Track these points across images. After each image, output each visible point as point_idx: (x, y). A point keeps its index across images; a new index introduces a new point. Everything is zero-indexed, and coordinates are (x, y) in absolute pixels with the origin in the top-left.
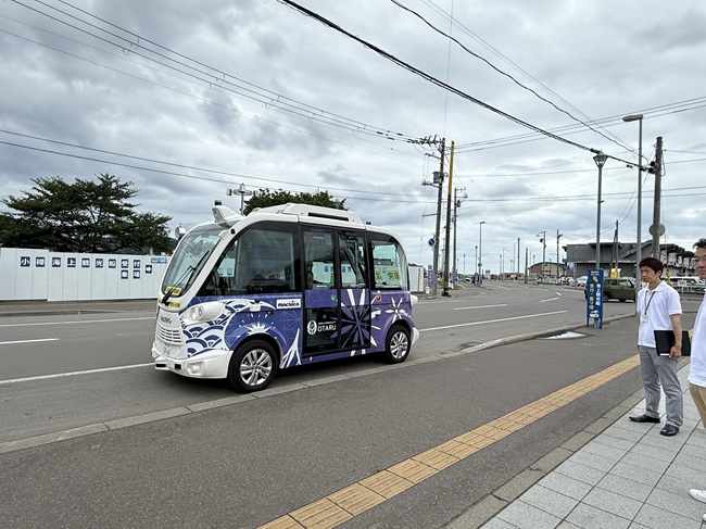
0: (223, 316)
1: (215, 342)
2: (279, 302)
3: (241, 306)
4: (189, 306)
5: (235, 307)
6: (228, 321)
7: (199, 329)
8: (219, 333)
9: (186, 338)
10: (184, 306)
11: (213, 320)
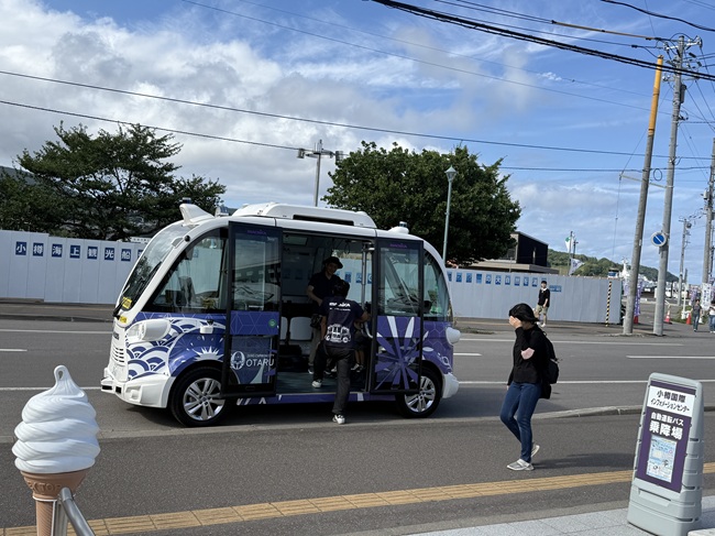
1: (157, 365)
3: (191, 326)
4: (134, 322)
5: (183, 327)
6: (175, 342)
7: (141, 349)
8: (164, 356)
9: (127, 358)
10: (129, 321)
11: (157, 340)
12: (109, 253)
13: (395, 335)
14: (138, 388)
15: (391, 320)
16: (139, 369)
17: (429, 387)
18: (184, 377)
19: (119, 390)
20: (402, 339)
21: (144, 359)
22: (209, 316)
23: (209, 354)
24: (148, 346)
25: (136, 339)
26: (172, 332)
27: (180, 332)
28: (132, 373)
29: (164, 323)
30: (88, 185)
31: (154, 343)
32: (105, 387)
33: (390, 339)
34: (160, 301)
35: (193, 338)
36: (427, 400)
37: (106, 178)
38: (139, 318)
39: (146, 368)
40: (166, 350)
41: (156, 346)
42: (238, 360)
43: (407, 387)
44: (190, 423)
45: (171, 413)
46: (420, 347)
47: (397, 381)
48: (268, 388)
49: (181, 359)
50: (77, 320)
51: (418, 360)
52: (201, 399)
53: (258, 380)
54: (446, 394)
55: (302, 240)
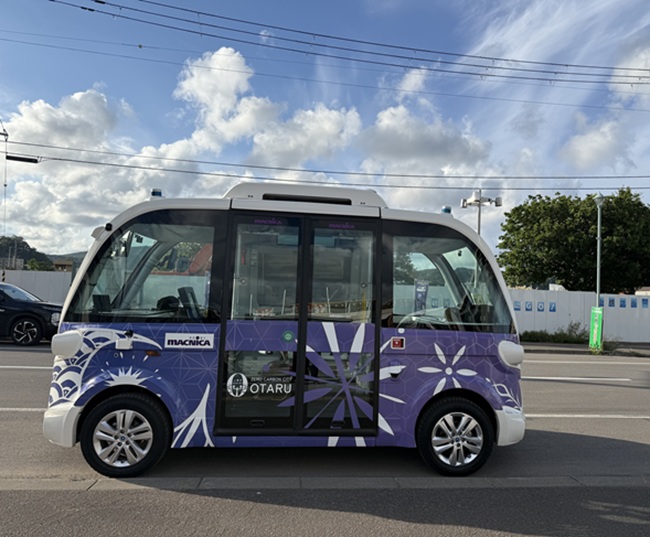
0: (79, 353)
1: (70, 390)
2: (169, 336)
3: (105, 340)
5: (97, 340)
6: (88, 360)
7: (58, 369)
8: (77, 379)
11: (69, 357)
16: (55, 395)
21: (60, 382)
22: (129, 326)
23: (127, 377)
24: (63, 365)
26: (85, 349)
27: (92, 347)
28: (50, 399)
29: (78, 335)
31: (67, 362)
34: (76, 307)
35: (109, 358)
39: (60, 393)
40: (79, 371)
41: (70, 365)
54: (503, 440)
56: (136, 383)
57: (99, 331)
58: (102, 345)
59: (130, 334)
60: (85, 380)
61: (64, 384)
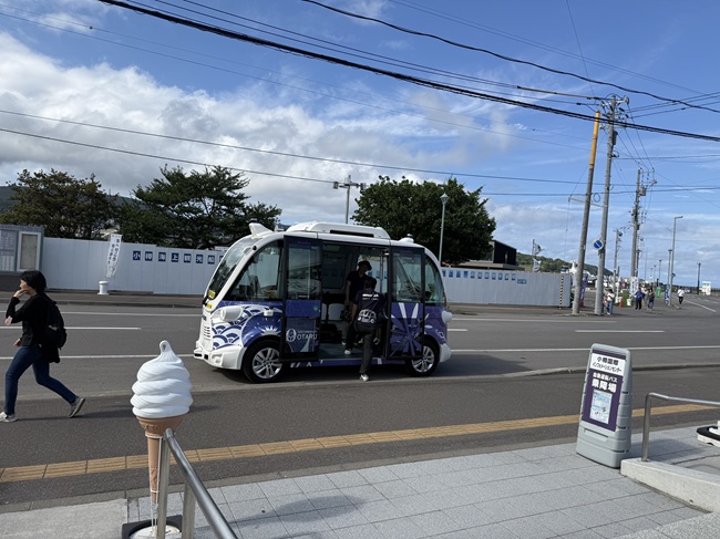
1: (234, 339)
3: (257, 311)
4: (217, 308)
5: (252, 311)
6: (246, 322)
7: (222, 327)
8: (239, 332)
9: (213, 334)
10: (214, 307)
11: (233, 321)
12: (199, 258)
13: (404, 316)
14: (220, 356)
15: (402, 305)
16: (221, 342)
17: (429, 354)
18: (253, 347)
19: (206, 357)
20: (409, 319)
21: (224, 334)
22: (270, 303)
23: (270, 331)
24: (227, 325)
25: (219, 320)
26: (244, 315)
27: (250, 315)
28: (216, 344)
29: (239, 308)
30: (184, 210)
31: (231, 323)
32: (197, 355)
33: (401, 319)
34: (234, 293)
35: (258, 319)
36: (428, 364)
37: (197, 205)
38: (221, 305)
39: (226, 341)
40: (240, 328)
41: (233, 325)
42: (291, 335)
43: (413, 354)
44: (257, 380)
45: (244, 373)
46: (423, 325)
47: (406, 350)
48: (314, 355)
49: (250, 334)
50: (177, 306)
51: (421, 334)
52: (265, 364)
53: (305, 349)
54: (442, 359)
55: (337, 248)
56: (276, 334)
57: (253, 307)
58: (256, 314)
59: (272, 308)
60: (244, 334)
61: (228, 336)
